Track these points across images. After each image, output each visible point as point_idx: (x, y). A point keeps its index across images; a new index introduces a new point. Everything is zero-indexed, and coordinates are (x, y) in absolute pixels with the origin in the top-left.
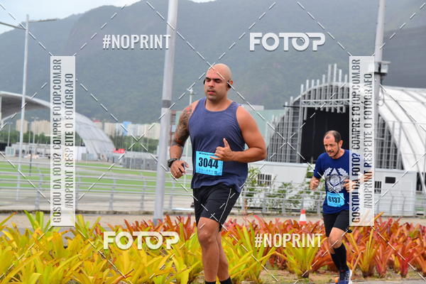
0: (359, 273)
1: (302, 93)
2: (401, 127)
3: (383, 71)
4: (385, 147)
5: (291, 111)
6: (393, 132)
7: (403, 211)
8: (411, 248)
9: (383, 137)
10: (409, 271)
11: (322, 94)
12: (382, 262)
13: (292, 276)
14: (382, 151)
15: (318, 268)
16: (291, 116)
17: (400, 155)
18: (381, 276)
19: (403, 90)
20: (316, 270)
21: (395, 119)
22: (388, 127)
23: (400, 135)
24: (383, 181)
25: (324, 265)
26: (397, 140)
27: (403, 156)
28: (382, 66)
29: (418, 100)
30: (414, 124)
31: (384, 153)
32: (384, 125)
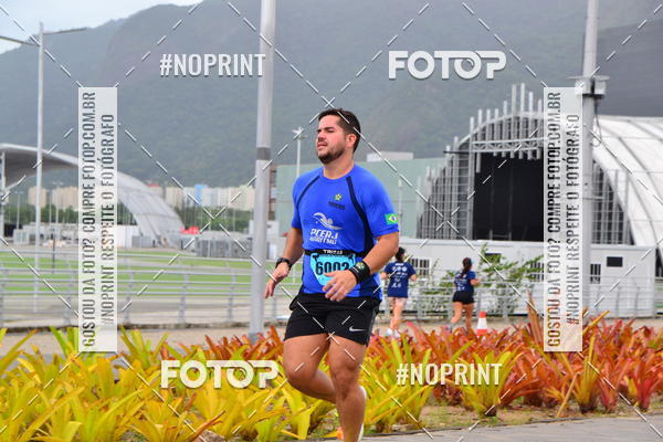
0: (575, 406)
1: (473, 131)
3: (599, 91)
4: (605, 211)
5: (456, 159)
6: (616, 188)
7: (636, 310)
8: (654, 365)
9: (601, 194)
10: (652, 400)
11: (504, 130)
12: (609, 390)
13: (469, 415)
14: (599, 216)
15: (510, 401)
16: (456, 167)
17: (629, 222)
18: (608, 410)
19: (629, 121)
20: (506, 404)
21: (617, 167)
22: (608, 180)
23: (627, 191)
24: (604, 263)
25: (519, 397)
26: (622, 199)
27: (632, 223)
28: (597, 84)
29: (654, 136)
30: (648, 173)
31: (602, 221)
32: (601, 176)
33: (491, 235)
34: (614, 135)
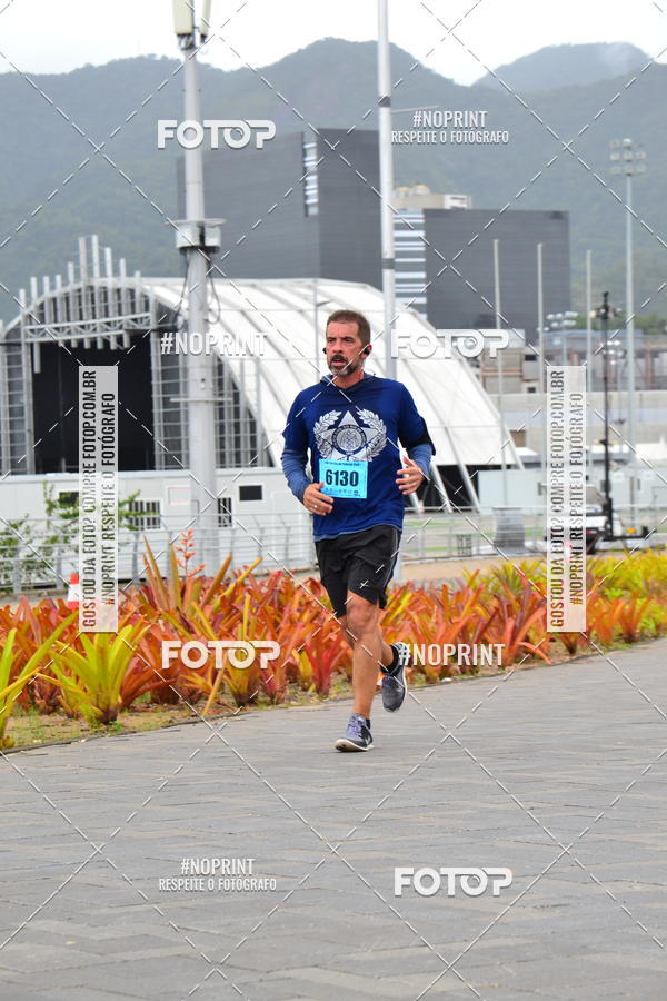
0: (229, 699)
1: (25, 310)
2: (259, 372)
3: (210, 242)
4: (229, 420)
5: (2, 353)
6: (243, 382)
7: (288, 560)
8: (332, 631)
9: (221, 395)
10: (333, 682)
11: (71, 307)
13: (75, 726)
14: (221, 428)
15: (131, 701)
16: (3, 366)
17: (264, 435)
18: (274, 699)
19: (253, 286)
20: (127, 705)
22: (231, 374)
23: (258, 389)
24: (235, 496)
25: (143, 693)
26: (253, 401)
27: (269, 435)
28: (207, 230)
29: (290, 306)
30: (287, 361)
31: (226, 435)
32: (220, 368)
33: (64, 466)
34: (233, 306)
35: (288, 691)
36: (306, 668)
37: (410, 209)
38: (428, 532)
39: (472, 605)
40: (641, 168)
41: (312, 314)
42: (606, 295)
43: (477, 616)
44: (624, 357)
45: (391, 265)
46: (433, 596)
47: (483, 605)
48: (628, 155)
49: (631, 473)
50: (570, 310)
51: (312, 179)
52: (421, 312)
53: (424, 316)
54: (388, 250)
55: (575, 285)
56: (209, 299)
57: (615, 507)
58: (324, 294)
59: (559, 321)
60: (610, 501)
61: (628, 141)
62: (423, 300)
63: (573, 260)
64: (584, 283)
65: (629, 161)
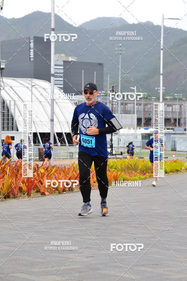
2: (15, 104)
3: (2, 66)
4: (6, 117)
6: (10, 107)
9: (4, 110)
10: (32, 192)
12: (15, 188)
14: (4, 120)
17: (16, 122)
18: (15, 197)
19: (14, 80)
21: (11, 99)
22: (7, 104)
23: (14, 109)
26: (13, 112)
27: (17, 122)
29: (25, 86)
30: (23, 101)
31: (5, 122)
32: (4, 102)
34: (8, 85)
35: (19, 195)
36: (24, 188)
37: (59, 60)
38: (61, 151)
39: (72, 172)
40: (124, 52)
41: (31, 88)
42: (113, 87)
43: (74, 175)
44: (118, 104)
45: (53, 75)
46: (62, 169)
47: (75, 172)
48: (120, 49)
49: (118, 137)
50: (103, 91)
51: (32, 50)
52: (61, 89)
53: (62, 91)
54: (53, 71)
55: (105, 84)
56: (1, 83)
57: (113, 146)
58: (34, 83)
59: (100, 94)
60: (112, 144)
61: (120, 44)
62: (62, 86)
63: (104, 77)
64: (107, 84)
65: (121, 50)
